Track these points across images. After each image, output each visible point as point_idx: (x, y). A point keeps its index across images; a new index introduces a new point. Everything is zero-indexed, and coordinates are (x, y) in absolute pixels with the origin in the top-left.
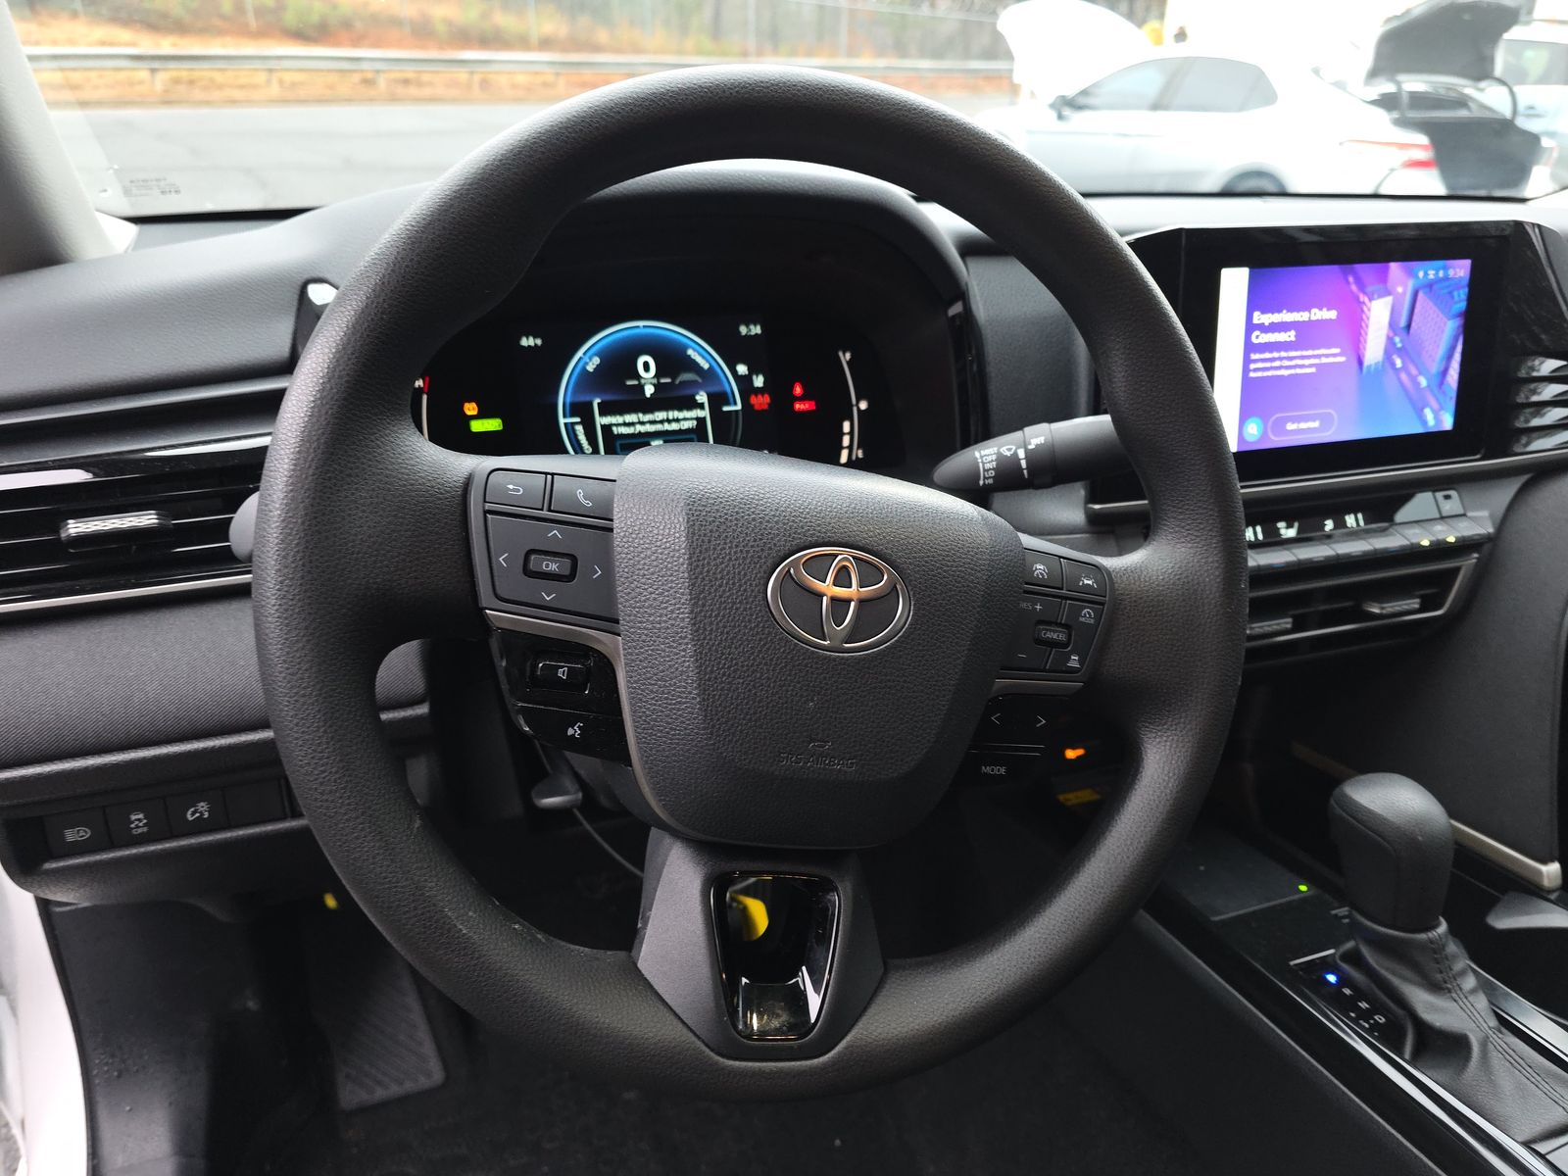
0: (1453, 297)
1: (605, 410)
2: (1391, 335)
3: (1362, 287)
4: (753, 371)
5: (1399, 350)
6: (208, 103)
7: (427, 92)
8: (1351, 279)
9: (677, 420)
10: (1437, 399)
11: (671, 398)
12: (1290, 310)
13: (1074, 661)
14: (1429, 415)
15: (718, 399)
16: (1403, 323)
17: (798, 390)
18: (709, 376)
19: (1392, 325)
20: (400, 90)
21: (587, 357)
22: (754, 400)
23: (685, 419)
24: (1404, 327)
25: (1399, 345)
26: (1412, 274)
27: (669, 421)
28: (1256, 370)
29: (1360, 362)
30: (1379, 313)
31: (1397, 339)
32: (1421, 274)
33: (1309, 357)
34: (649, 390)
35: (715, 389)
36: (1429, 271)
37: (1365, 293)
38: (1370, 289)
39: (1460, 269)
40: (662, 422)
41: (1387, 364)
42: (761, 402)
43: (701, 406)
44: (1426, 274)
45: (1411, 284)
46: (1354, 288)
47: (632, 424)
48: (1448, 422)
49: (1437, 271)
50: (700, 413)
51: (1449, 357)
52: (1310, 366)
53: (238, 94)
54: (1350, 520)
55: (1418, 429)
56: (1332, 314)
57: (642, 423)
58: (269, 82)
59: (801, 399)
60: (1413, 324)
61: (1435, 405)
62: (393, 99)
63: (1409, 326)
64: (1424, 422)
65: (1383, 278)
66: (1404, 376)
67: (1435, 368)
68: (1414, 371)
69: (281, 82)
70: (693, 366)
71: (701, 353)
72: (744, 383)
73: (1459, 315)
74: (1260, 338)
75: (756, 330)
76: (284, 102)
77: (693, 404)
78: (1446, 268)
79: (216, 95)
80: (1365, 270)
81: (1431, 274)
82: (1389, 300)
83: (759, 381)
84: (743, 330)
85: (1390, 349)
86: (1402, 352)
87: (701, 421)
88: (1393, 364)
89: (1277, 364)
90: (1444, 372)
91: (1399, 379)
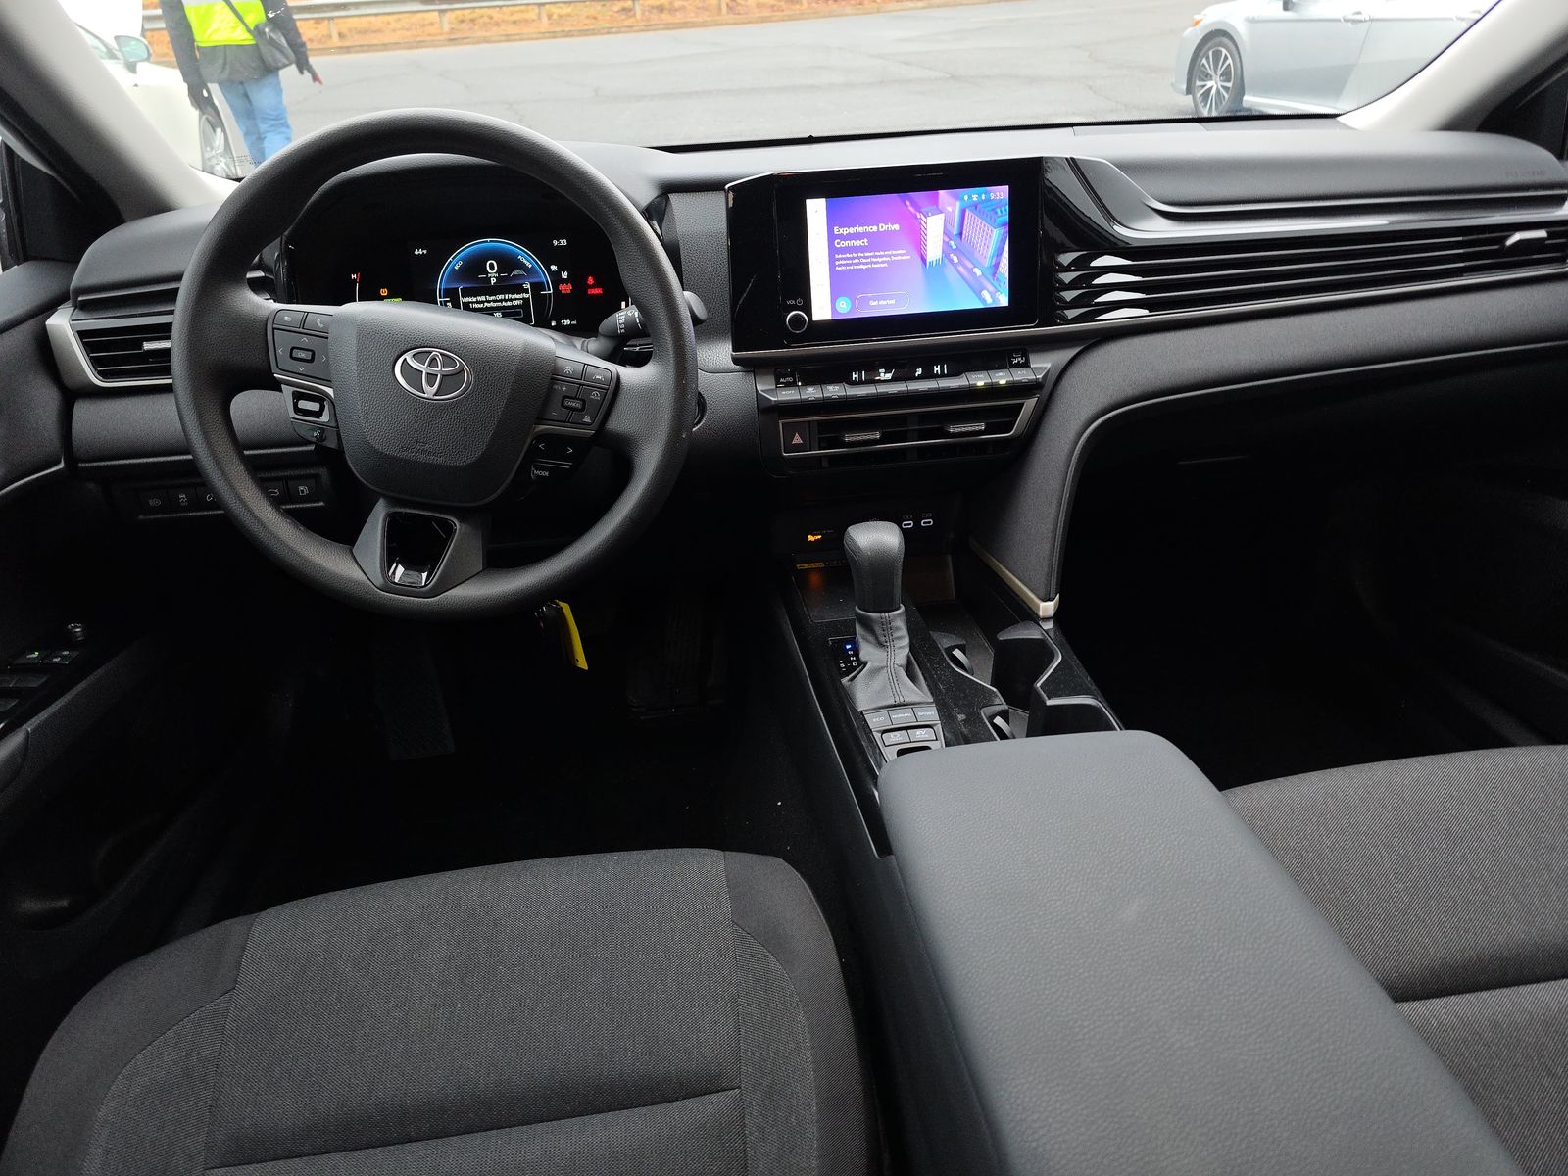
0: (996, 212)
1: (466, 293)
2: (947, 240)
3: (918, 208)
4: (561, 269)
5: (955, 250)
6: (486, 40)
7: (679, 17)
8: (908, 203)
9: (511, 300)
10: (992, 284)
11: (507, 286)
12: (861, 225)
13: (587, 419)
14: (986, 294)
15: (537, 287)
16: (955, 231)
17: (591, 281)
18: (530, 271)
19: (946, 233)
20: (655, 17)
21: (455, 261)
22: (561, 287)
23: (516, 299)
24: (956, 236)
25: (954, 247)
26: (957, 198)
27: (506, 301)
28: (840, 265)
29: (924, 260)
30: (934, 227)
31: (952, 243)
32: (966, 198)
33: (880, 256)
34: (493, 281)
35: (536, 280)
36: (974, 195)
37: (920, 212)
38: (923, 210)
39: (1001, 193)
40: (501, 301)
41: (946, 261)
42: (566, 289)
43: (527, 291)
44: (970, 197)
45: (958, 204)
46: (911, 208)
47: (482, 302)
48: (1003, 300)
49: (980, 195)
50: (526, 296)
51: (999, 254)
52: (883, 262)
53: (511, 30)
54: (937, 369)
55: (980, 305)
56: (896, 227)
57: (489, 302)
58: (539, 15)
59: (593, 287)
60: (964, 232)
61: (991, 288)
62: (649, 27)
63: (961, 234)
64: (983, 301)
65: (935, 202)
66: (961, 268)
67: (988, 262)
68: (970, 265)
69: (550, 16)
70: (522, 266)
71: (527, 258)
72: (556, 277)
73: (1004, 225)
74: (839, 244)
75: (564, 242)
76: (554, 35)
77: (520, 289)
78: (986, 193)
79: (494, 31)
80: (919, 196)
81: (975, 198)
82: (941, 216)
83: (565, 276)
84: (555, 243)
85: (947, 251)
86: (955, 252)
87: (526, 300)
88: (951, 261)
89: (856, 261)
90: (996, 266)
91: (958, 271)
